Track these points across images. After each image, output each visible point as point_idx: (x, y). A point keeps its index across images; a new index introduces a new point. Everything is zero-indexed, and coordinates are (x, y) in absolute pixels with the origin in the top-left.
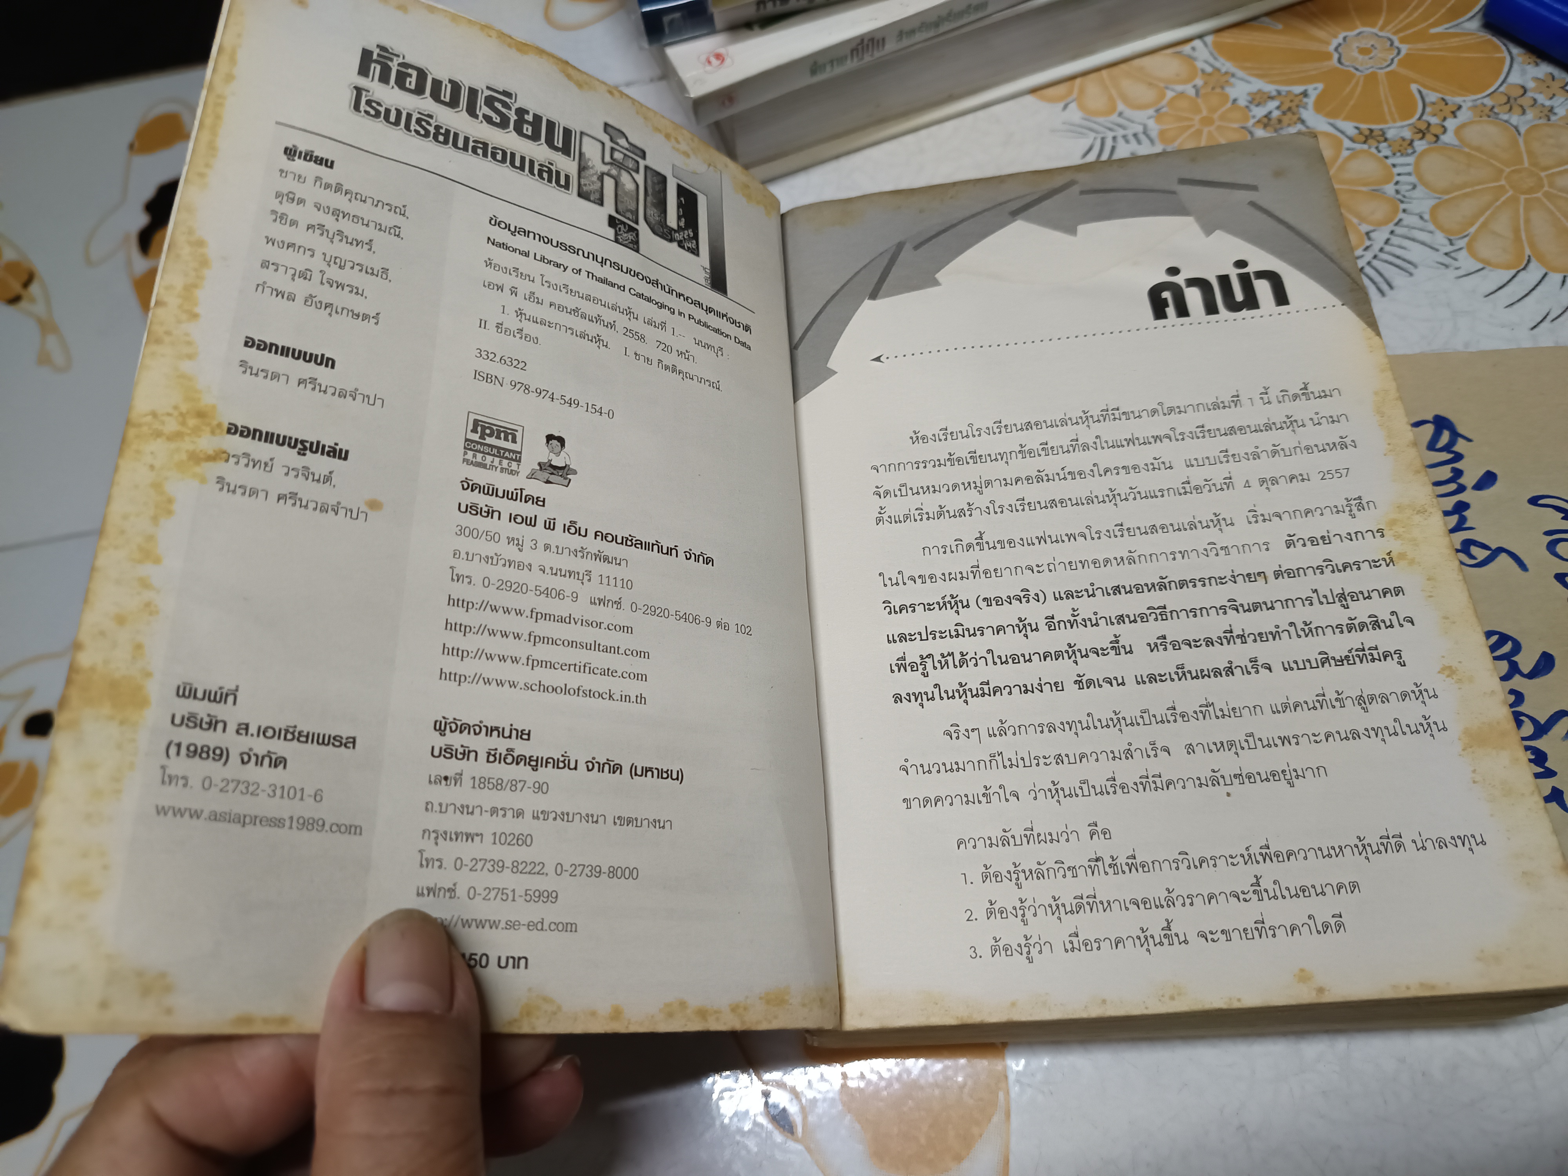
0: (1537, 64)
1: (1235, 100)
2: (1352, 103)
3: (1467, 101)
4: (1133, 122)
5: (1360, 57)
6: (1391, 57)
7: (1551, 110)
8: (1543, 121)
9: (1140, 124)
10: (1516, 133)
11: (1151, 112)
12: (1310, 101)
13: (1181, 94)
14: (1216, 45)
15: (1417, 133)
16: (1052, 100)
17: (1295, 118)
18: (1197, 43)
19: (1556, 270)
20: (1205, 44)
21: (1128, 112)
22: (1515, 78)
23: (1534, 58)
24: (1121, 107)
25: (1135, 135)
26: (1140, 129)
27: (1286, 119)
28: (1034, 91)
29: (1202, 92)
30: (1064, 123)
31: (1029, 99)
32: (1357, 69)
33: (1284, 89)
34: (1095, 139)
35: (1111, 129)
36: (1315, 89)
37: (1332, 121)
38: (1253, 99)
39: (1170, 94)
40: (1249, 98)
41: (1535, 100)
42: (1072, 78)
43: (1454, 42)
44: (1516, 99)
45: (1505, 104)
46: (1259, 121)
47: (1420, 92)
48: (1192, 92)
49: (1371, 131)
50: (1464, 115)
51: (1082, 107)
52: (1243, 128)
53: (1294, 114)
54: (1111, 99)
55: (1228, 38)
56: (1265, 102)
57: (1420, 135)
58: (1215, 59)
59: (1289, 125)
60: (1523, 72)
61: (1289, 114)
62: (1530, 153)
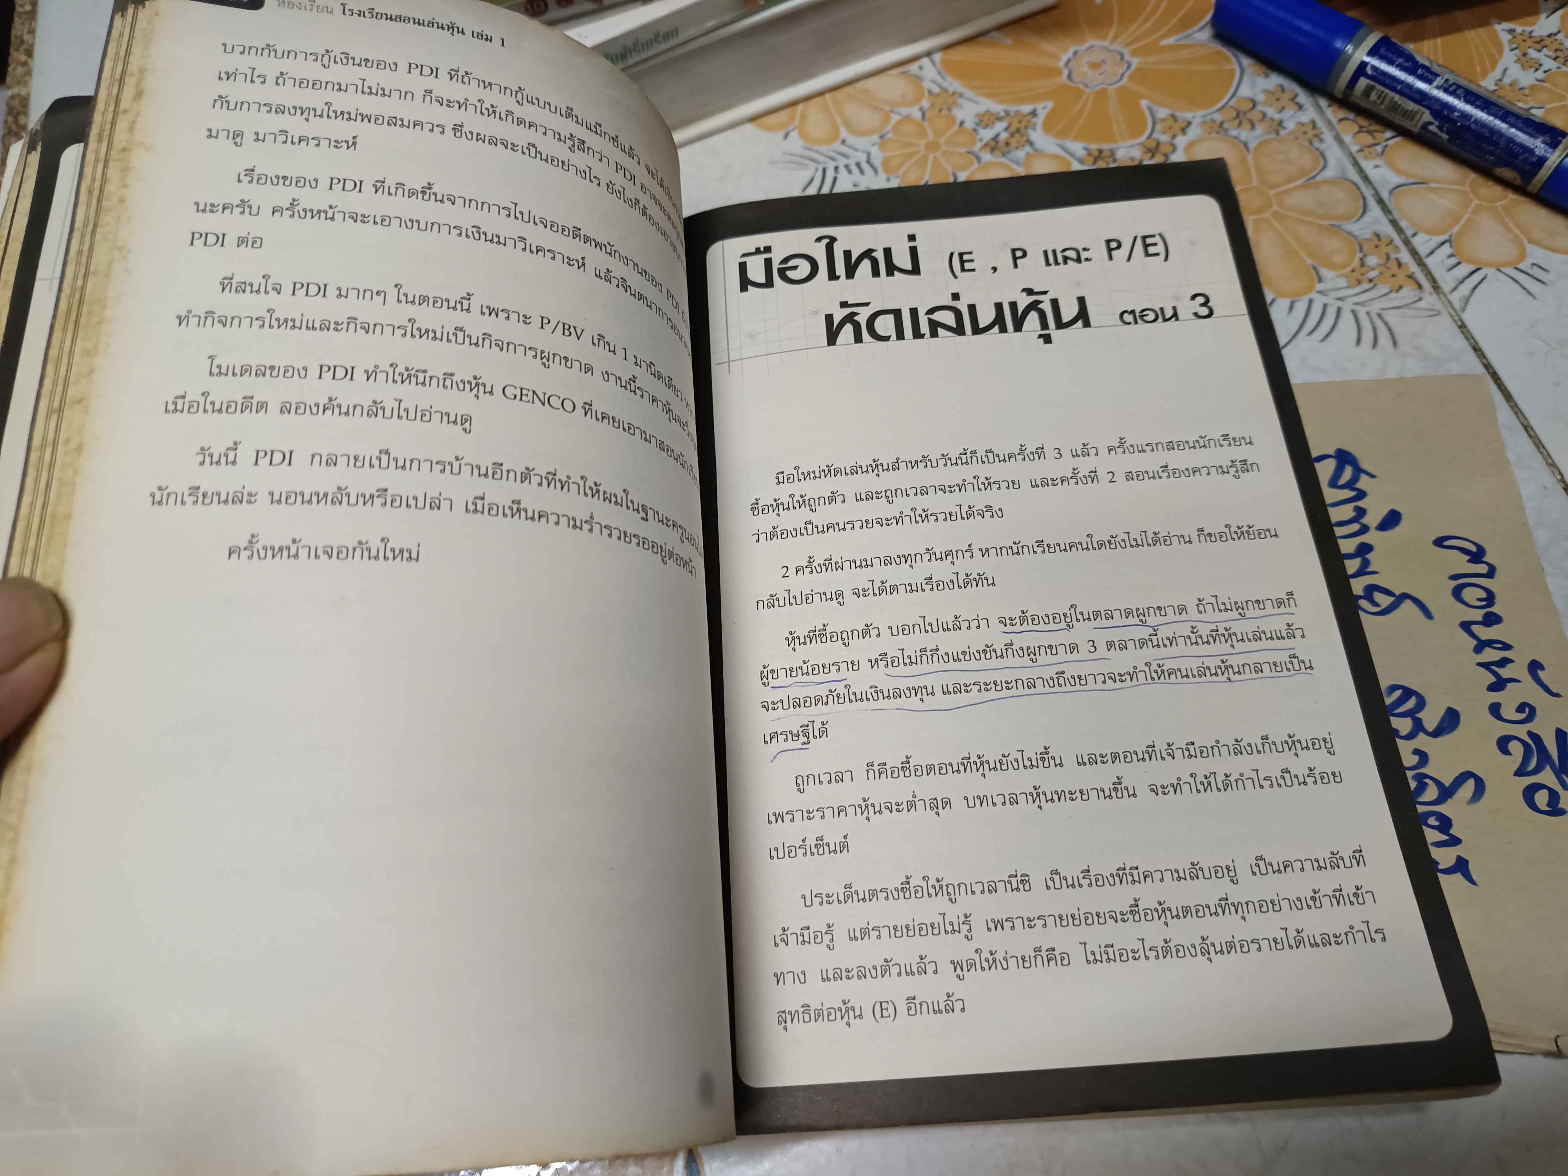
0: (1267, 76)
1: (962, 123)
2: (1081, 121)
3: (1196, 116)
4: (856, 150)
5: (1090, 73)
6: (1120, 72)
7: (1280, 123)
8: (1272, 136)
9: (863, 151)
10: (1245, 150)
11: (875, 138)
12: (1040, 121)
13: (907, 118)
14: (945, 63)
15: (1146, 153)
16: (771, 128)
17: (1024, 139)
18: (925, 61)
19: (1284, 295)
20: (933, 62)
21: (851, 139)
22: (1245, 91)
23: (1263, 69)
24: (844, 133)
25: (858, 165)
26: (863, 158)
27: (1014, 142)
28: (753, 119)
29: (928, 115)
30: (785, 154)
31: (749, 127)
32: (1086, 86)
33: (1012, 108)
34: (817, 170)
35: (833, 159)
36: (1045, 108)
37: (1060, 142)
38: (981, 121)
39: (895, 118)
40: (977, 121)
41: (1264, 115)
42: (793, 104)
43: (1185, 54)
44: (1245, 113)
45: (1235, 119)
46: (986, 145)
47: (1150, 108)
48: (917, 115)
49: (1100, 151)
50: (1194, 132)
51: (803, 135)
52: (969, 152)
53: (1022, 136)
54: (834, 125)
55: (957, 55)
56: (993, 123)
57: (1150, 154)
58: (943, 78)
59: (1017, 148)
60: (1253, 84)
61: (1017, 136)
62: (1260, 171)
